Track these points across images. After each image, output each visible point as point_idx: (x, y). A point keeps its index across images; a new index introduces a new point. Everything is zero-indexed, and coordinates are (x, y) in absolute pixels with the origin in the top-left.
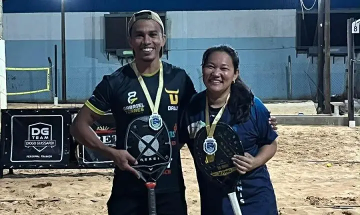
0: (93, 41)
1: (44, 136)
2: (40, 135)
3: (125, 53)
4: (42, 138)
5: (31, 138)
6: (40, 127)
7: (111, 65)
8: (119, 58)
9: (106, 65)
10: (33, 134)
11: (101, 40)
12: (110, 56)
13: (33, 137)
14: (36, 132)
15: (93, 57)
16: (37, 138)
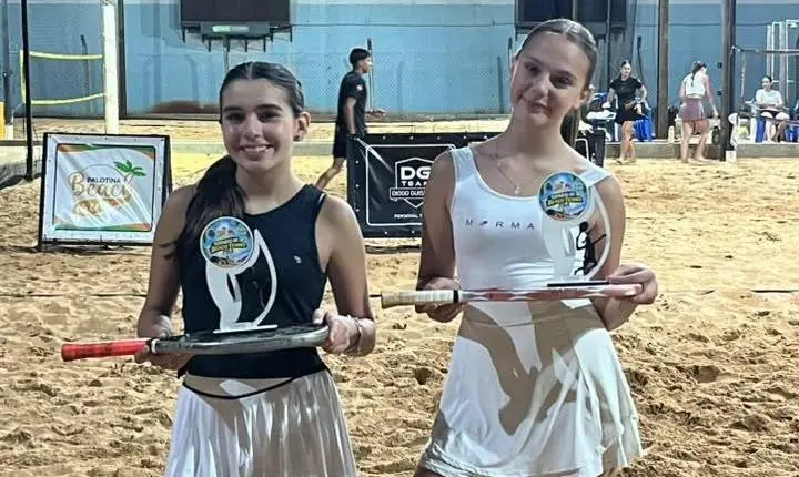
0: (157, 7)
1: (422, 181)
2: (416, 179)
3: (216, 29)
4: (418, 183)
5: (400, 185)
6: (416, 165)
7: (188, 51)
8: (204, 37)
9: (180, 52)
10: (403, 177)
11: (170, 5)
12: (188, 35)
13: (404, 182)
14: (408, 173)
15: (156, 34)
16: (411, 184)
